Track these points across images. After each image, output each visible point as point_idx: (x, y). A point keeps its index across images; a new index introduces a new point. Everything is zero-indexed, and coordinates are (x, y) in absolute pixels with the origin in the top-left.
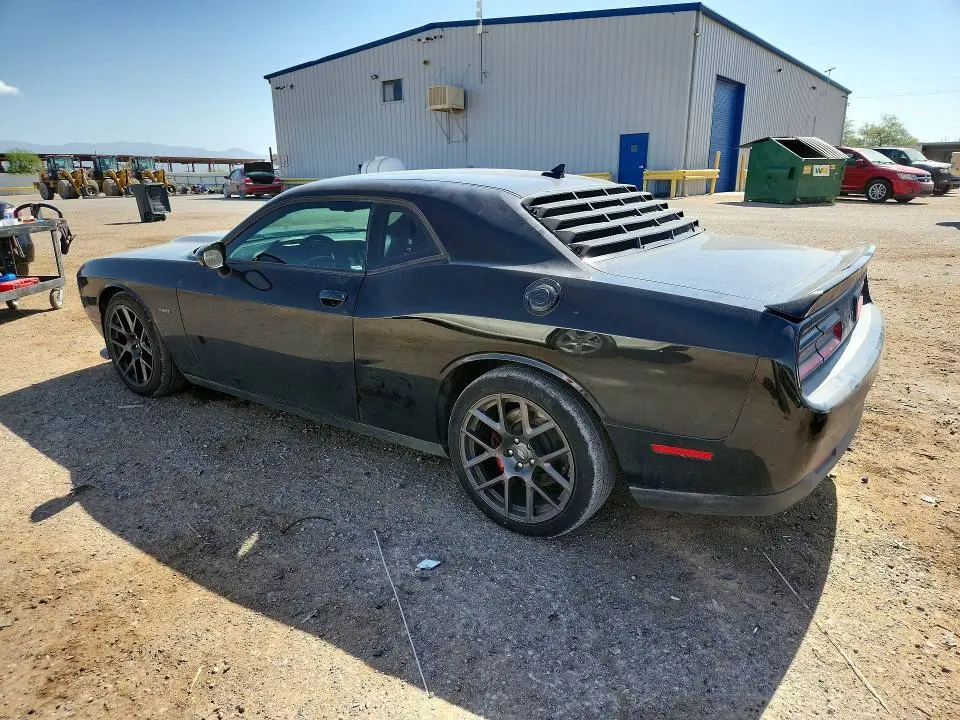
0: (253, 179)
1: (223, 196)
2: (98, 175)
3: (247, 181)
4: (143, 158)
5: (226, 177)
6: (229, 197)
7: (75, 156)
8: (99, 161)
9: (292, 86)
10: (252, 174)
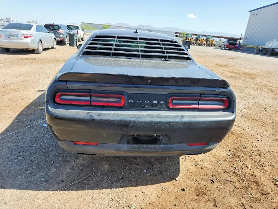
0: (230, 44)
1: (220, 48)
2: (196, 40)
3: (227, 44)
4: (210, 36)
5: (223, 42)
6: (222, 49)
7: (193, 34)
8: (198, 36)
9: (257, 14)
10: (230, 42)
